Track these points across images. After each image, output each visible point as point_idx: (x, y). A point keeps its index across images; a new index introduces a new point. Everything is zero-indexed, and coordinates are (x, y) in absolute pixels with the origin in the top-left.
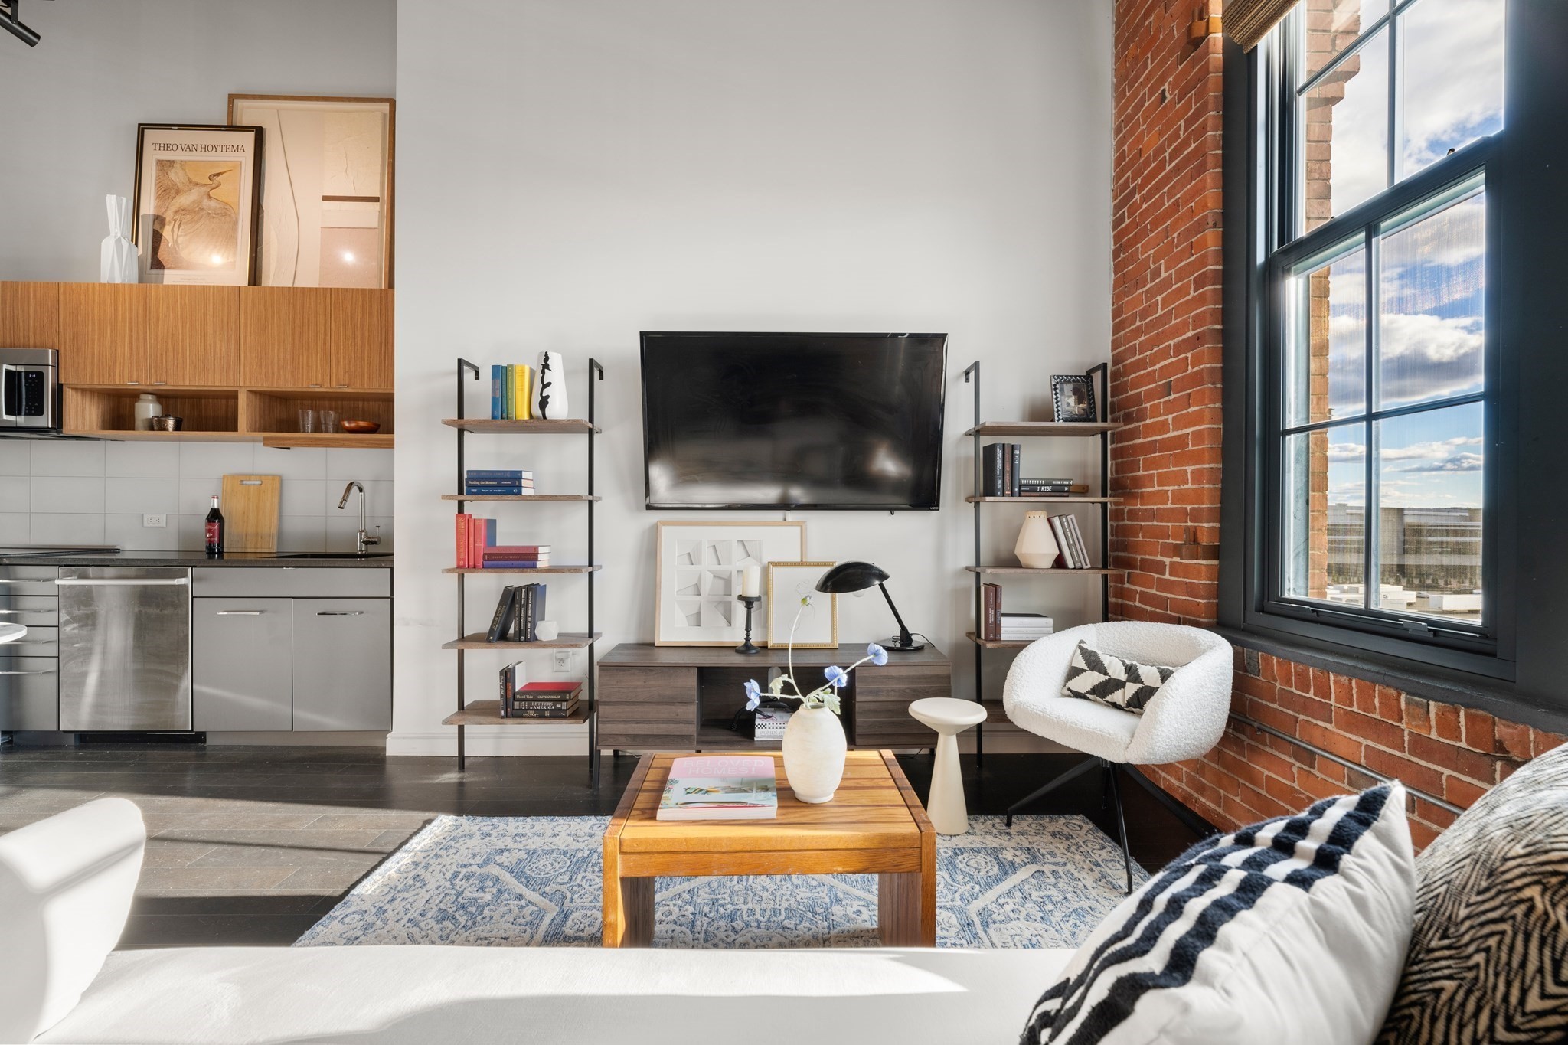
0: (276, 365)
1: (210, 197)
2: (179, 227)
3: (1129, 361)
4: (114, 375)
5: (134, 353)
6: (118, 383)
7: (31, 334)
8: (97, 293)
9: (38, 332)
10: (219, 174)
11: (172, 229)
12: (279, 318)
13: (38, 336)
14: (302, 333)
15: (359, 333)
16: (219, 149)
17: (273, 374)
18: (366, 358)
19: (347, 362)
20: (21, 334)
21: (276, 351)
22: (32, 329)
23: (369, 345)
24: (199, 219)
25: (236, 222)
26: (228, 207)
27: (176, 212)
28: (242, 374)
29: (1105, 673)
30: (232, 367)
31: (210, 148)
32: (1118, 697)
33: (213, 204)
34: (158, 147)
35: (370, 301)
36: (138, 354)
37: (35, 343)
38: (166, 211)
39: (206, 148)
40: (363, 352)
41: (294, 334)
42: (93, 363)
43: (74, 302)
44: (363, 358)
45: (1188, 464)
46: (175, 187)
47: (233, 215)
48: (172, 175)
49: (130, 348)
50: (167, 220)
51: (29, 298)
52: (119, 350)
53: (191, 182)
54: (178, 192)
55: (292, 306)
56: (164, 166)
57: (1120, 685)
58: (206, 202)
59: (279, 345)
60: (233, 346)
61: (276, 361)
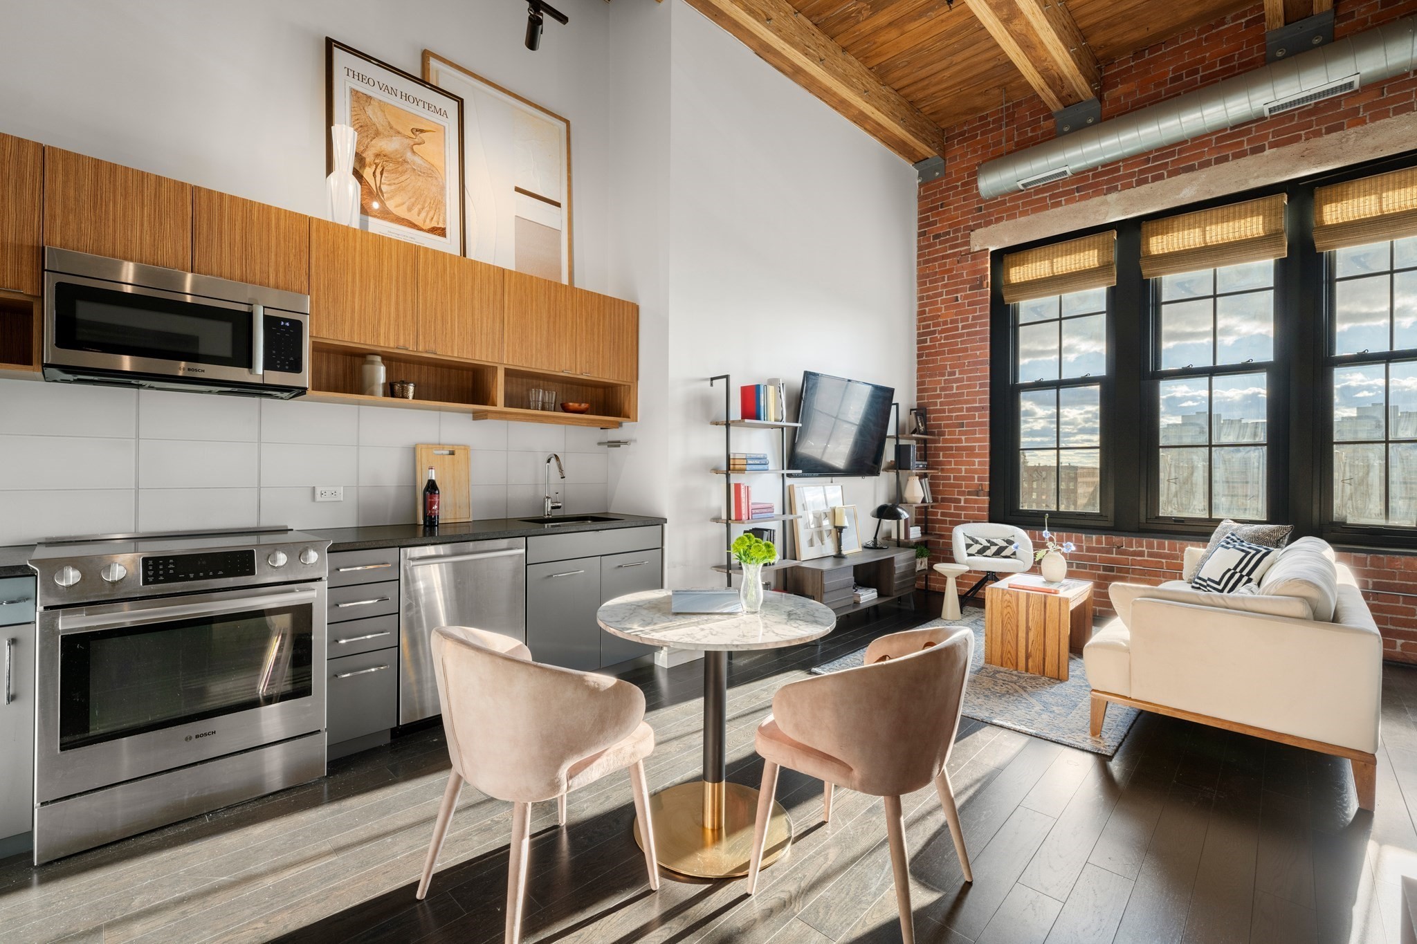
0: (534, 348)
1: (414, 152)
2: (382, 174)
3: (932, 408)
4: (378, 335)
5: (402, 315)
6: (382, 345)
7: (272, 270)
8: (358, 240)
9: (281, 270)
10: (422, 131)
11: (374, 173)
12: (537, 305)
13: (281, 275)
14: (555, 323)
15: (596, 330)
16: (421, 104)
17: (532, 356)
18: (601, 353)
19: (588, 353)
20: (258, 268)
21: (534, 335)
22: (272, 264)
23: (603, 341)
24: (404, 172)
25: (443, 188)
26: (434, 169)
27: (377, 155)
28: (505, 352)
29: (981, 544)
30: (497, 344)
31: (411, 99)
32: (988, 552)
33: (418, 160)
34: (351, 73)
35: (604, 306)
36: (405, 316)
37: (277, 282)
38: (365, 150)
39: (407, 98)
40: (599, 345)
41: (548, 323)
42: (352, 319)
43: (331, 243)
44: (598, 353)
45: (976, 458)
46: (375, 128)
47: (440, 180)
48: (369, 111)
49: (397, 309)
50: (368, 160)
51: (269, 225)
52: (384, 309)
53: (391, 128)
54: (377, 134)
55: (547, 297)
56: (359, 98)
57: (988, 548)
58: (409, 155)
59: (537, 330)
60: (498, 324)
61: (534, 343)
